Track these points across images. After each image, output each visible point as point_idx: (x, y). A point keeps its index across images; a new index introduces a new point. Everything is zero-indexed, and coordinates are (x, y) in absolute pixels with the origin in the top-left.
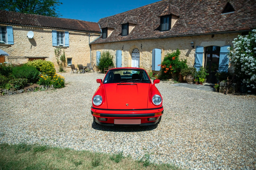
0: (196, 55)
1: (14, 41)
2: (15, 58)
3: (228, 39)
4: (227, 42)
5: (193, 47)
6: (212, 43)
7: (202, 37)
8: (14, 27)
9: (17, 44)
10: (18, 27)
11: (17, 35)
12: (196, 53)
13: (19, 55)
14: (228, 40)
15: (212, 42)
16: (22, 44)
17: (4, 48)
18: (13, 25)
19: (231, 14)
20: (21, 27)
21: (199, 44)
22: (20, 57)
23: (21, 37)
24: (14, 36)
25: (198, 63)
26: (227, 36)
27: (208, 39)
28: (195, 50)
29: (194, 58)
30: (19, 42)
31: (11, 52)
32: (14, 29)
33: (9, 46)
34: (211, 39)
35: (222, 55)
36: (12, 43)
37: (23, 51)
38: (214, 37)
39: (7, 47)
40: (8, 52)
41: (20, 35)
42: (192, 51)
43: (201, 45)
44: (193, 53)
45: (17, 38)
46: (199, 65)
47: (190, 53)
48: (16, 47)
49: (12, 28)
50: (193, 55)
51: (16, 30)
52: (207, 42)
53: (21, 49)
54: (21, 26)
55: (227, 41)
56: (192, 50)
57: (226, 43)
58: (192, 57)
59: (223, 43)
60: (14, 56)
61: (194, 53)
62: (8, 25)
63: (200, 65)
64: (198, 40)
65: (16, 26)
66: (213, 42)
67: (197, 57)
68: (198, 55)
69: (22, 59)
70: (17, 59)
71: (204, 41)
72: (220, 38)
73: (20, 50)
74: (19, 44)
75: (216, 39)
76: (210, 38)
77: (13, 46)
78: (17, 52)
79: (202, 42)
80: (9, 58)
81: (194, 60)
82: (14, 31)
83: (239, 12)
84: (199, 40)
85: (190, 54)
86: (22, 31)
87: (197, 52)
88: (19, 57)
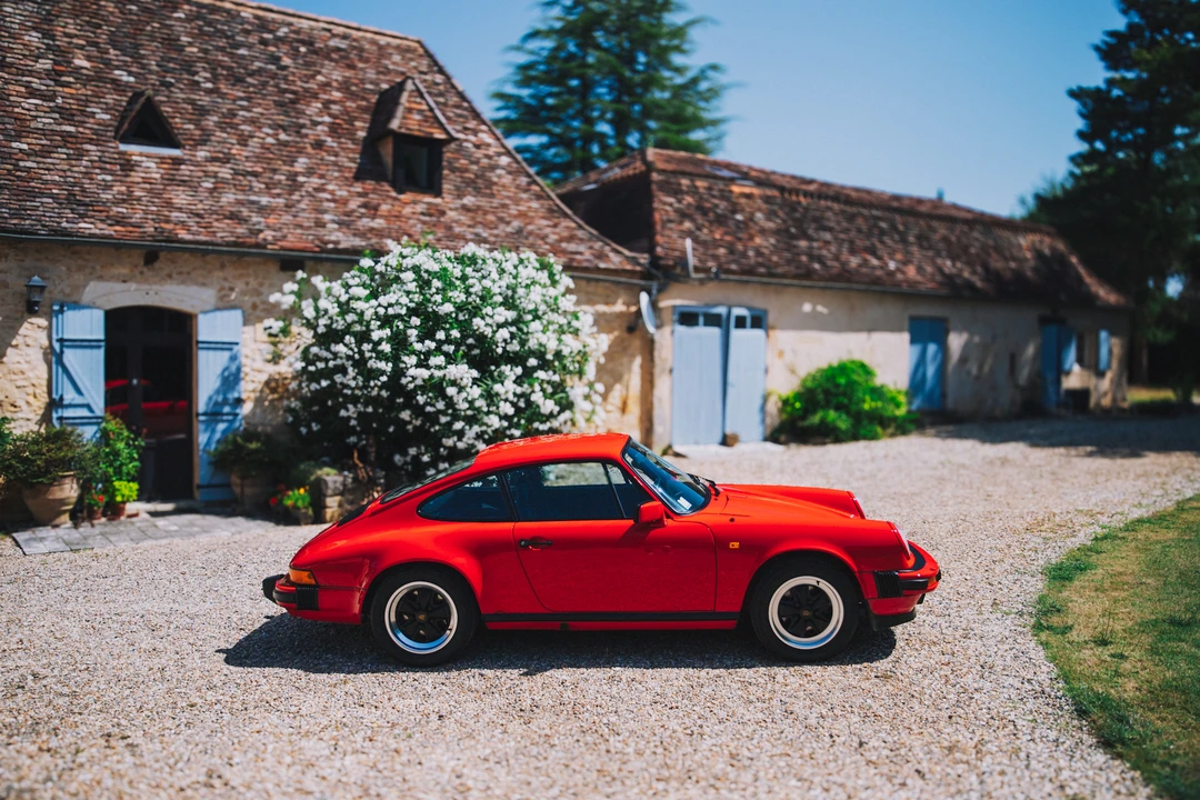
0: (62, 352)
3: (225, 279)
4: (223, 293)
5: (31, 309)
6: (152, 293)
7: (87, 257)
12: (57, 346)
14: (227, 285)
15: (148, 287)
19: (177, 162)
21: (67, 291)
25: (79, 400)
26: (223, 266)
27: (125, 271)
28: (43, 322)
29: (41, 372)
34: (142, 273)
35: (211, 353)
38: (157, 265)
42: (22, 331)
43: (86, 297)
44: (29, 341)
46: (84, 412)
47: (14, 343)
50: (36, 356)
52: (119, 286)
55: (222, 289)
56: (26, 325)
57: (221, 298)
58: (25, 367)
59: (208, 295)
61: (45, 343)
63: (91, 410)
64: (64, 268)
66: (155, 287)
67: (66, 370)
68: (70, 357)
71: (101, 278)
72: (189, 273)
75: (170, 276)
76: (136, 266)
79: (92, 284)
81: (45, 383)
83: (209, 160)
84: (69, 269)
85: (10, 351)
87: (66, 337)
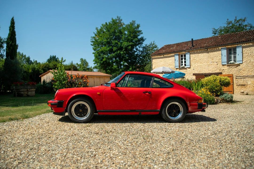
1: (243, 60)
2: (243, 77)
8: (244, 45)
9: (246, 62)
10: (248, 44)
11: (247, 53)
13: (247, 74)
16: (251, 62)
17: (233, 68)
18: (242, 44)
20: (251, 44)
22: (249, 76)
23: (251, 55)
24: (243, 55)
30: (248, 60)
31: (240, 71)
32: (243, 47)
33: (239, 65)
36: (241, 62)
37: (252, 70)
39: (236, 67)
40: (236, 71)
41: (250, 52)
45: (247, 56)
48: (244, 66)
49: (241, 47)
51: (246, 48)
53: (250, 68)
54: (251, 42)
60: (242, 76)
62: (237, 44)
65: (246, 44)
69: (251, 78)
70: (245, 78)
73: (248, 68)
74: (248, 62)
77: (242, 64)
78: (245, 71)
80: (237, 77)
82: (244, 49)
86: (252, 48)
88: (247, 76)
